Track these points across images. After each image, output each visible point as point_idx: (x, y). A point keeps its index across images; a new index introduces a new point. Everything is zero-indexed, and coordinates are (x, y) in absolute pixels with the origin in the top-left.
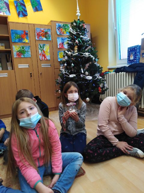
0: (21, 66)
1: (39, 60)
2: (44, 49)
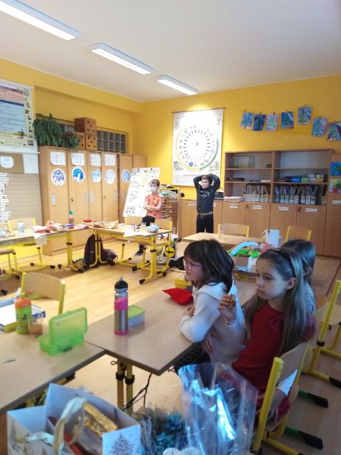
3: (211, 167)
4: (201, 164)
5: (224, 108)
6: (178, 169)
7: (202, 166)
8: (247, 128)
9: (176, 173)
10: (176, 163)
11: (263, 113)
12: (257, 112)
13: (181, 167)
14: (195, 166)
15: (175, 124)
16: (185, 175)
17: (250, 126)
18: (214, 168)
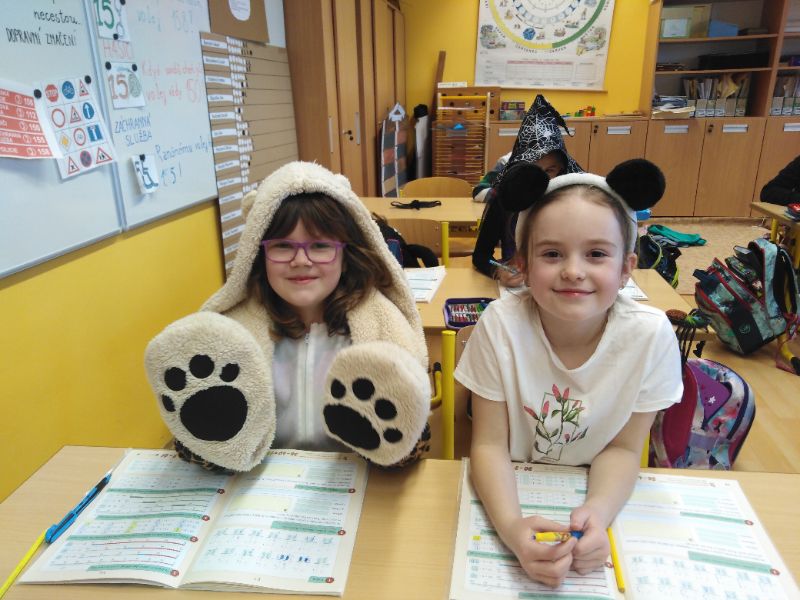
3: (583, 41)
4: (557, 34)
6: (492, 45)
7: (559, 39)
9: (485, 56)
10: (487, 29)
13: (499, 39)
14: (542, 37)
16: (512, 62)
18: (589, 45)
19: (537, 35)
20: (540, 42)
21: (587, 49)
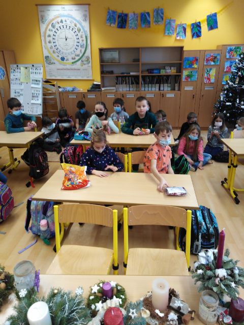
0: (187, 88)
1: (203, 84)
2: (210, 73)
3: (82, 61)
4: (73, 59)
5: (89, 5)
6: (50, 63)
7: (74, 61)
8: (112, 25)
9: (48, 67)
10: (47, 57)
11: (125, 12)
12: (119, 11)
13: (52, 61)
14: (67, 60)
15: (40, 19)
16: (58, 69)
17: (114, 23)
18: (85, 62)
19: (66, 59)
20: (67, 62)
21: (84, 64)
